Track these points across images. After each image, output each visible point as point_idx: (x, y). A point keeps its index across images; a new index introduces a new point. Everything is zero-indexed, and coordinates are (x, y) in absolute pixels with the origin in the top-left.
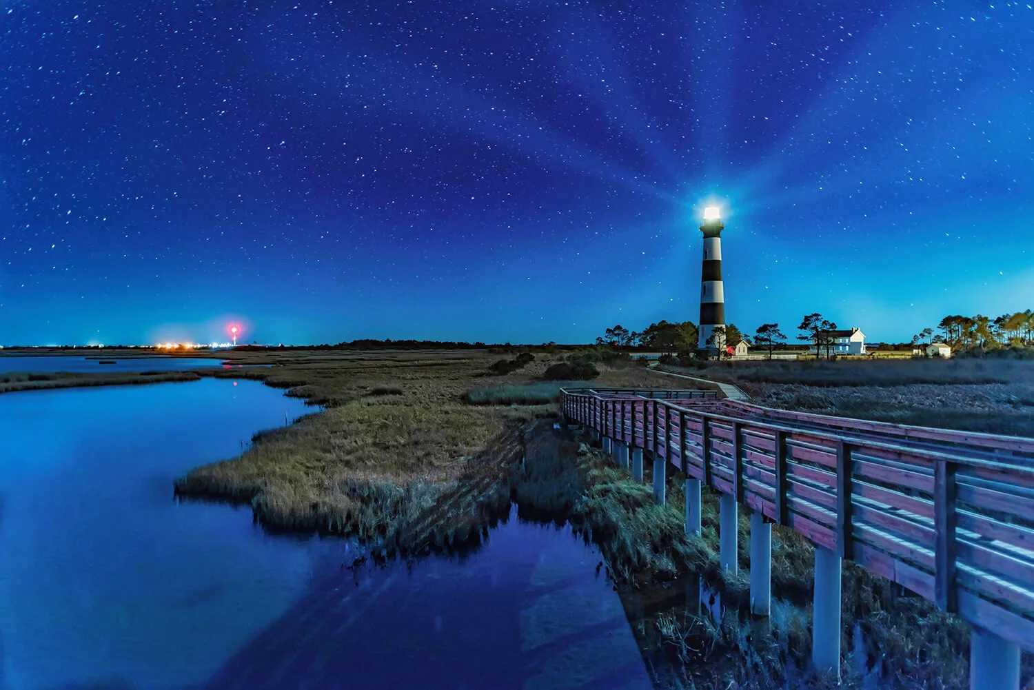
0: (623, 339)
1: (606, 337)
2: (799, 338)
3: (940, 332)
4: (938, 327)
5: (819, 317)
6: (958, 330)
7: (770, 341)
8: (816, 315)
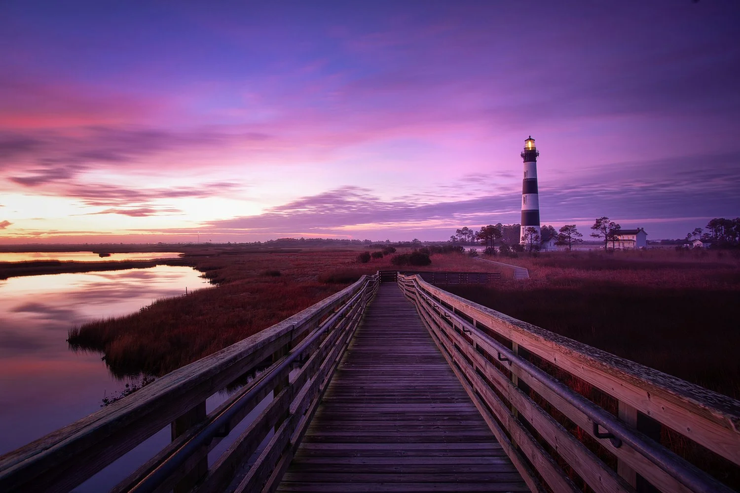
0: (469, 237)
1: (457, 235)
2: (593, 236)
3: (708, 231)
4: (706, 227)
5: (607, 220)
6: (722, 229)
7: (570, 237)
8: (605, 218)
